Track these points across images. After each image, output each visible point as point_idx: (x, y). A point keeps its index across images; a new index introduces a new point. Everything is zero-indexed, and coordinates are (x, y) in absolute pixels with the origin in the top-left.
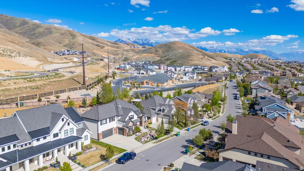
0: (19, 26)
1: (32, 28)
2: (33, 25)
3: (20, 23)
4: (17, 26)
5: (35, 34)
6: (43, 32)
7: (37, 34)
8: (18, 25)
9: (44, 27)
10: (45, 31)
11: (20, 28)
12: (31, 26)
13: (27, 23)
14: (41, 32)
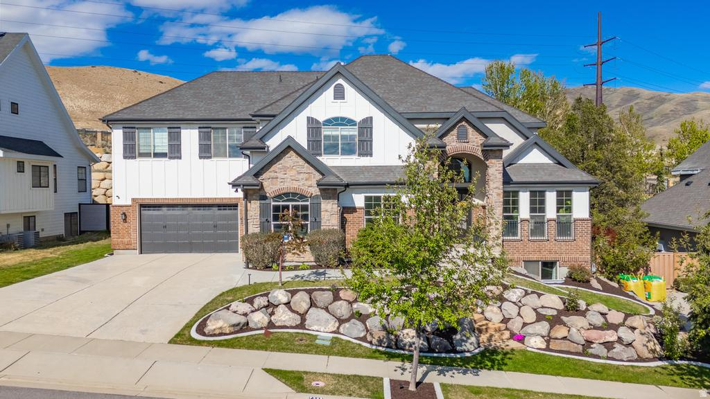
0: (618, 106)
1: (646, 106)
2: (652, 98)
3: (622, 99)
4: (614, 106)
5: (652, 118)
6: (671, 111)
7: (655, 118)
8: (616, 103)
9: (676, 100)
10: (679, 108)
11: (618, 109)
12: (646, 101)
13: (637, 96)
14: (668, 111)
